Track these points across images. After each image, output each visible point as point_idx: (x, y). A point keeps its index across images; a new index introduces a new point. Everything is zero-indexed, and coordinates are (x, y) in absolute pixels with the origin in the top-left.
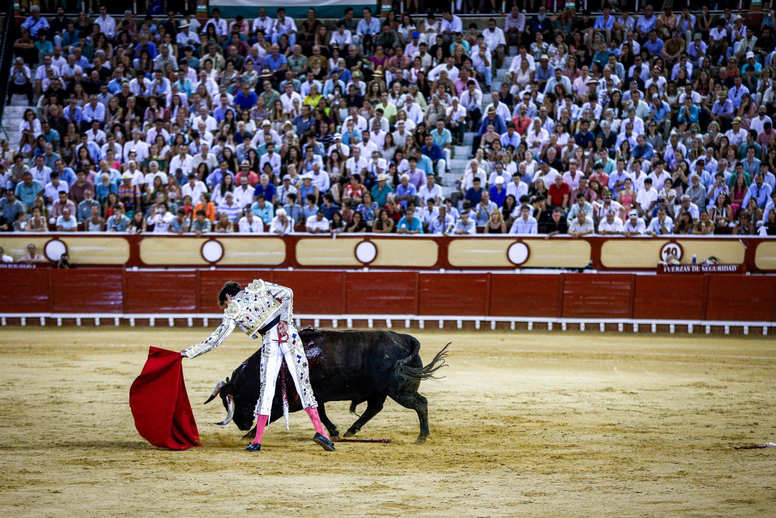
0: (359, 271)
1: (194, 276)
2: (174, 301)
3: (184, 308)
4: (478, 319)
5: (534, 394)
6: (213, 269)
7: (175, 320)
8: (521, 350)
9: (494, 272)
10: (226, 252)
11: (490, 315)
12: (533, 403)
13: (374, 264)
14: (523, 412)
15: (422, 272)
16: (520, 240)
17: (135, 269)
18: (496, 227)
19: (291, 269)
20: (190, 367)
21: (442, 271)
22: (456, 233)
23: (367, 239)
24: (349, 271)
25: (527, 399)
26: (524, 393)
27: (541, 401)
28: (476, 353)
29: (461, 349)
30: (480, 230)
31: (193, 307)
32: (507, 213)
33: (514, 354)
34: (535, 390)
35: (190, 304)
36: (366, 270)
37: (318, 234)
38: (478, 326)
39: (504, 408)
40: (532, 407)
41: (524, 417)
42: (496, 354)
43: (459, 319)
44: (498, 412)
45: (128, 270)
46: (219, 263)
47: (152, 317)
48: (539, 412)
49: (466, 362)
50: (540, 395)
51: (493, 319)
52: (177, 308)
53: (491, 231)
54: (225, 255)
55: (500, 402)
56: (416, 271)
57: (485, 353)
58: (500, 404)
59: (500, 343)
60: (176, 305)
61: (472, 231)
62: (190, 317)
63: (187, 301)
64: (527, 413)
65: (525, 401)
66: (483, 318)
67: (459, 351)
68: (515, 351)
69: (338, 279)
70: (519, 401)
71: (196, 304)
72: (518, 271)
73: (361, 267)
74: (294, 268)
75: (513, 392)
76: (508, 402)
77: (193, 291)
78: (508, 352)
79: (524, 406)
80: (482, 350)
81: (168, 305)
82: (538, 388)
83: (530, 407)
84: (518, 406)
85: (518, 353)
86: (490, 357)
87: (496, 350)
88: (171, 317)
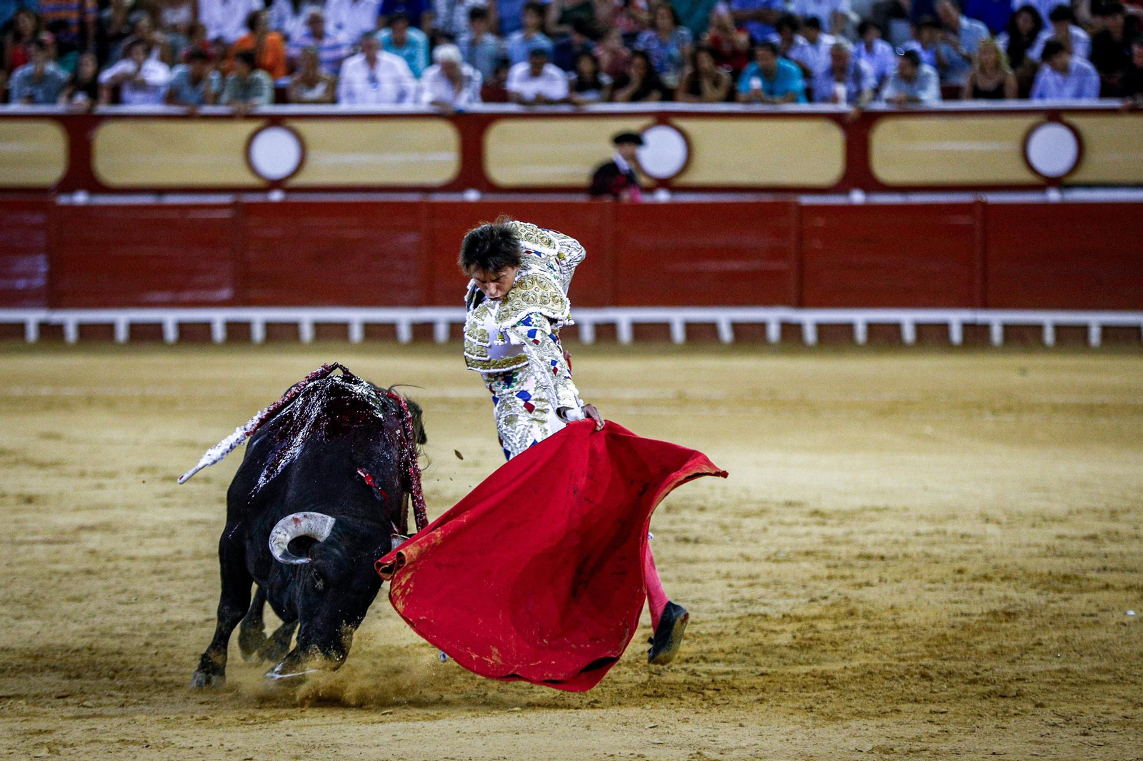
1: (225, 214)
2: (177, 278)
3: (202, 295)
4: (956, 318)
5: (1114, 514)
6: (276, 196)
7: (180, 325)
8: (1076, 399)
9: (992, 198)
10: (311, 154)
11: (986, 305)
12: (1114, 536)
13: (684, 180)
14: (1087, 563)
15: (806, 200)
16: (1054, 116)
17: (81, 198)
18: (988, 84)
19: (472, 196)
21: (858, 197)
22: (889, 101)
23: (663, 119)
25: (1097, 527)
26: (1087, 509)
27: (1133, 532)
28: (954, 406)
29: (914, 397)
30: (949, 92)
31: (225, 293)
32: (1017, 51)
33: (1055, 408)
34: (1117, 504)
35: (218, 286)
36: (663, 196)
37: (537, 109)
38: (956, 337)
39: (1035, 550)
40: (1112, 548)
41: (1090, 575)
42: (1009, 409)
43: (908, 318)
44: (1020, 561)
45: (63, 200)
46: (293, 182)
47: (122, 318)
48: (1129, 562)
49: (928, 429)
50: (1131, 516)
51: (996, 318)
52: (187, 296)
53: (977, 93)
54: (309, 163)
55: (1026, 534)
56: (792, 198)
57: (978, 405)
58: (1025, 539)
59: (1016, 379)
60: (180, 288)
61: (930, 96)
62: (218, 318)
63: (211, 279)
64: (1098, 564)
65: (1091, 532)
66: (968, 315)
68: (1059, 399)
70: (1074, 532)
71: (235, 286)
72: (1053, 196)
73: (651, 190)
74: (482, 193)
75: (1058, 508)
76: (1045, 536)
77: (225, 251)
78: (1040, 404)
79: (1089, 547)
80: (970, 398)
81: (164, 288)
82: (1125, 498)
83: (1107, 550)
84: (1074, 546)
85: (1066, 407)
86: (991, 417)
87: (1009, 397)
88: (170, 318)
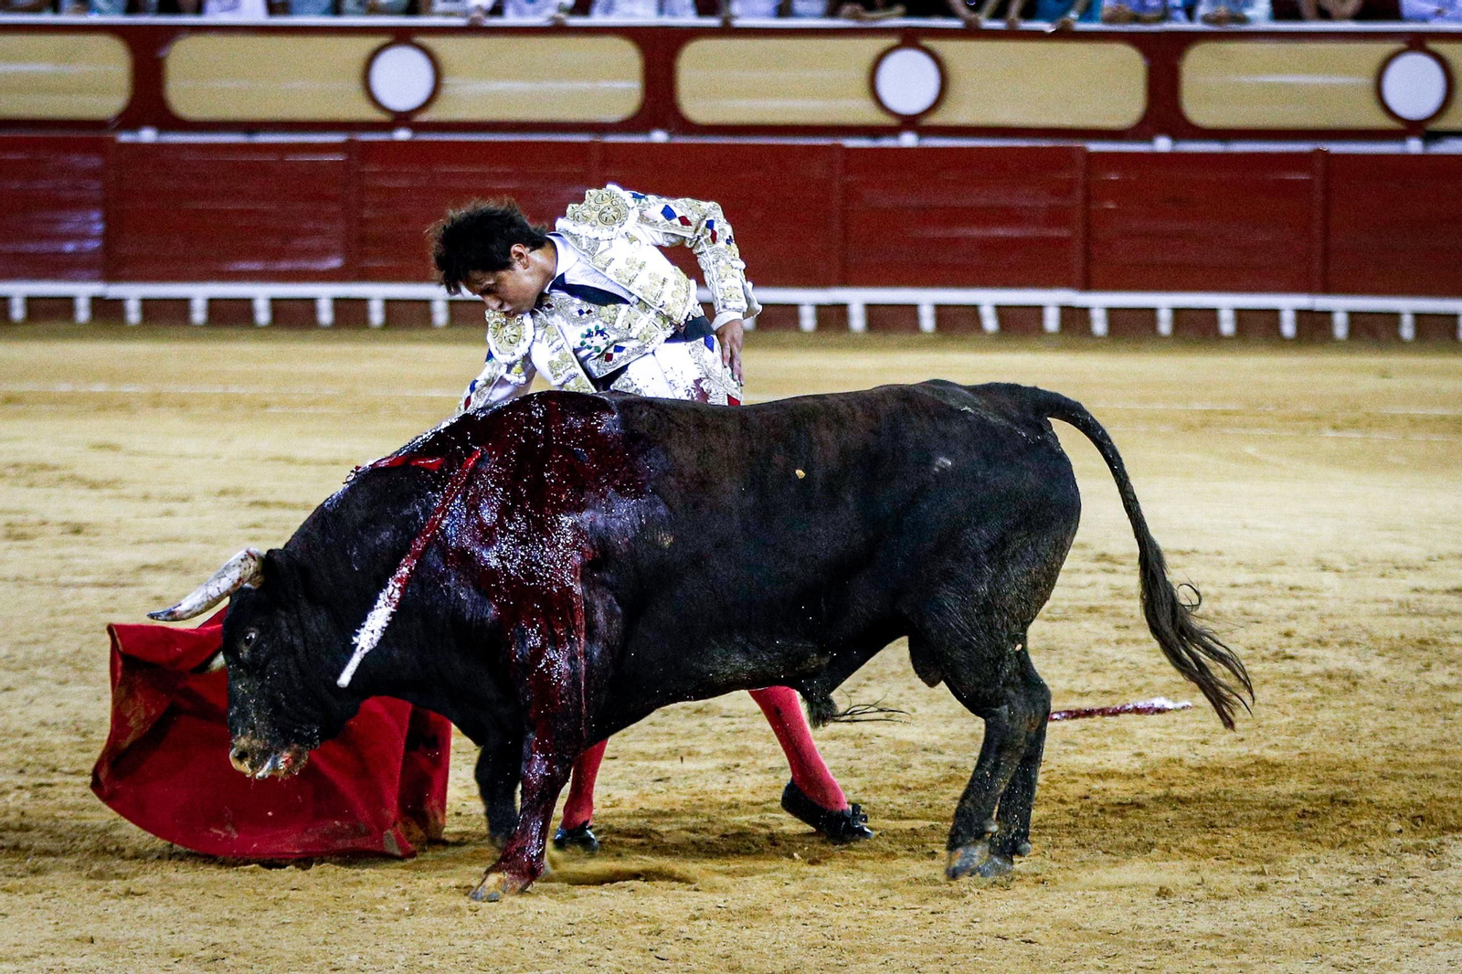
0: (887, 143)
1: (339, 158)
2: (273, 242)
3: (304, 265)
4: (1288, 304)
6: (403, 135)
7: (275, 303)
8: (1438, 411)
9: (1337, 148)
10: (447, 80)
11: (1327, 289)
13: (937, 119)
14: (1449, 623)
15: (1094, 147)
16: (1417, 42)
17: (148, 135)
19: (659, 137)
20: (319, 463)
21: (1163, 144)
23: (910, 39)
24: (851, 143)
26: (1451, 555)
28: (1284, 419)
29: (1232, 406)
31: (335, 263)
33: (1414, 422)
35: (325, 253)
36: (908, 140)
38: (1288, 328)
39: (1384, 607)
41: (1452, 639)
42: (1354, 424)
43: (1226, 304)
44: (1365, 621)
45: (125, 138)
46: (424, 117)
47: (200, 294)
49: (1250, 450)
51: (1340, 306)
52: (284, 265)
53: (1322, 12)
54: (445, 92)
55: (1373, 586)
56: (1077, 144)
57: (1317, 418)
58: (1372, 593)
60: (278, 255)
61: (1260, 13)
62: (324, 293)
63: (315, 242)
66: (1303, 301)
67: (1225, 413)
68: (1416, 411)
69: (817, 170)
70: (1434, 584)
71: (346, 252)
72: (1414, 146)
73: (893, 131)
74: (671, 134)
75: (1415, 553)
76: (1398, 588)
77: (333, 208)
78: (1393, 417)
79: (1453, 603)
80: (1306, 408)
81: (253, 254)
84: (1434, 602)
85: (1427, 420)
86: (1331, 434)
87: (1355, 407)
88: (262, 294)
